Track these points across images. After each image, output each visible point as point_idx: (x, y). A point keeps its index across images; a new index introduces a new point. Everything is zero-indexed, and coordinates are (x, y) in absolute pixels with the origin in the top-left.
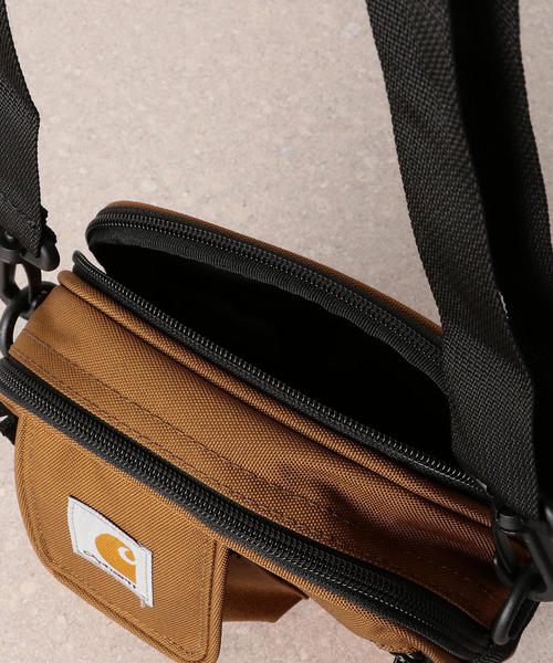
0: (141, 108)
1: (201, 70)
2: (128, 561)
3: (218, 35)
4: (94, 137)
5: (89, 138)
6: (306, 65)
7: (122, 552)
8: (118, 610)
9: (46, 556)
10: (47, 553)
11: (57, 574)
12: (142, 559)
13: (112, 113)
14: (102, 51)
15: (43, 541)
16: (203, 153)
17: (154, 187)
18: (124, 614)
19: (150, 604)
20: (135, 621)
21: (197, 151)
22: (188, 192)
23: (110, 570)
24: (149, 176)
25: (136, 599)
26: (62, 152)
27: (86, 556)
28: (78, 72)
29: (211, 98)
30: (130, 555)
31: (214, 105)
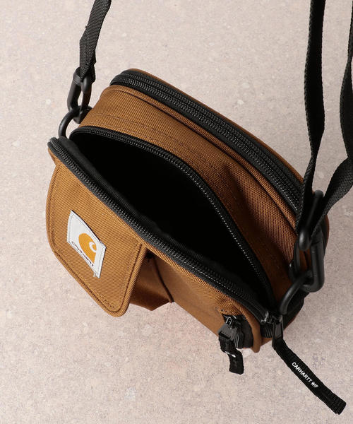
0: (253, 50)
1: (286, 42)
2: (92, 249)
3: (299, 30)
4: (227, 57)
5: (225, 57)
6: (337, 54)
7: (91, 244)
8: (82, 278)
9: (53, 242)
10: (53, 241)
11: (56, 253)
12: (100, 250)
13: (239, 49)
14: (243, 21)
15: (53, 234)
16: (276, 79)
17: (248, 87)
18: (84, 280)
19: (98, 276)
20: (89, 285)
21: (273, 77)
22: (263, 93)
23: (83, 254)
24: (247, 81)
25: (92, 272)
26: (210, 59)
27: (73, 245)
28: (229, 27)
29: (287, 56)
30: (94, 247)
31: (288, 59)
